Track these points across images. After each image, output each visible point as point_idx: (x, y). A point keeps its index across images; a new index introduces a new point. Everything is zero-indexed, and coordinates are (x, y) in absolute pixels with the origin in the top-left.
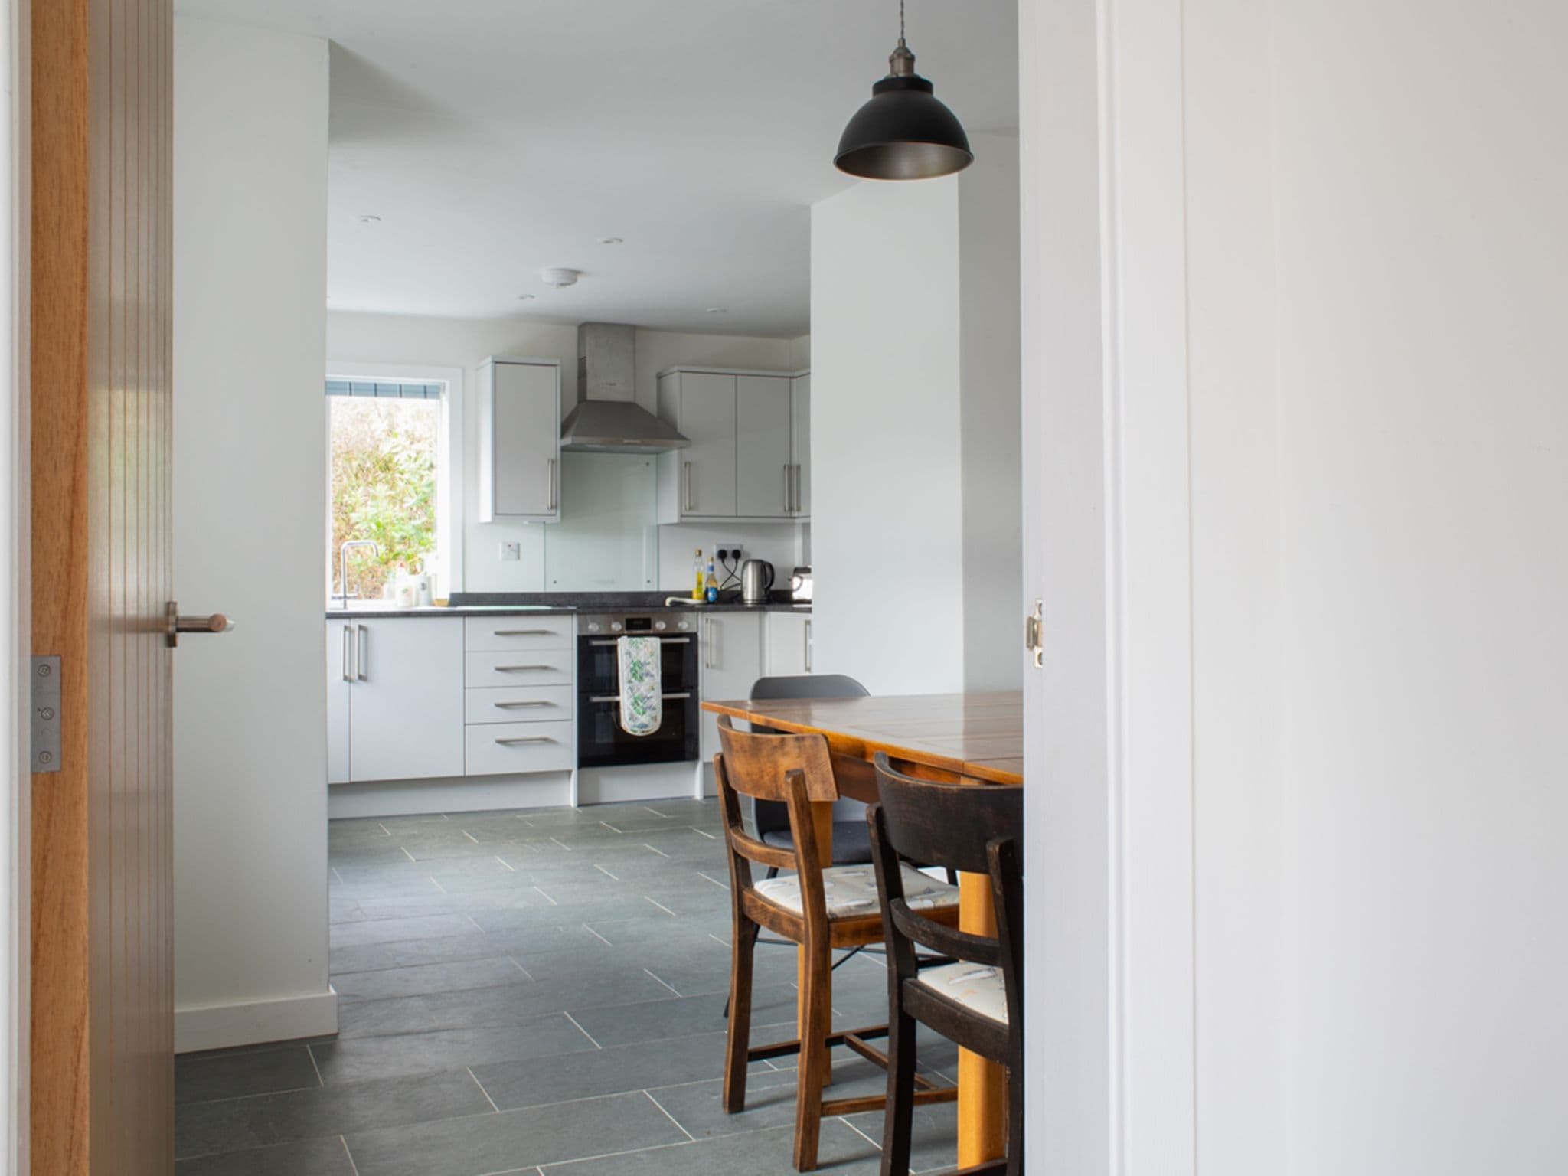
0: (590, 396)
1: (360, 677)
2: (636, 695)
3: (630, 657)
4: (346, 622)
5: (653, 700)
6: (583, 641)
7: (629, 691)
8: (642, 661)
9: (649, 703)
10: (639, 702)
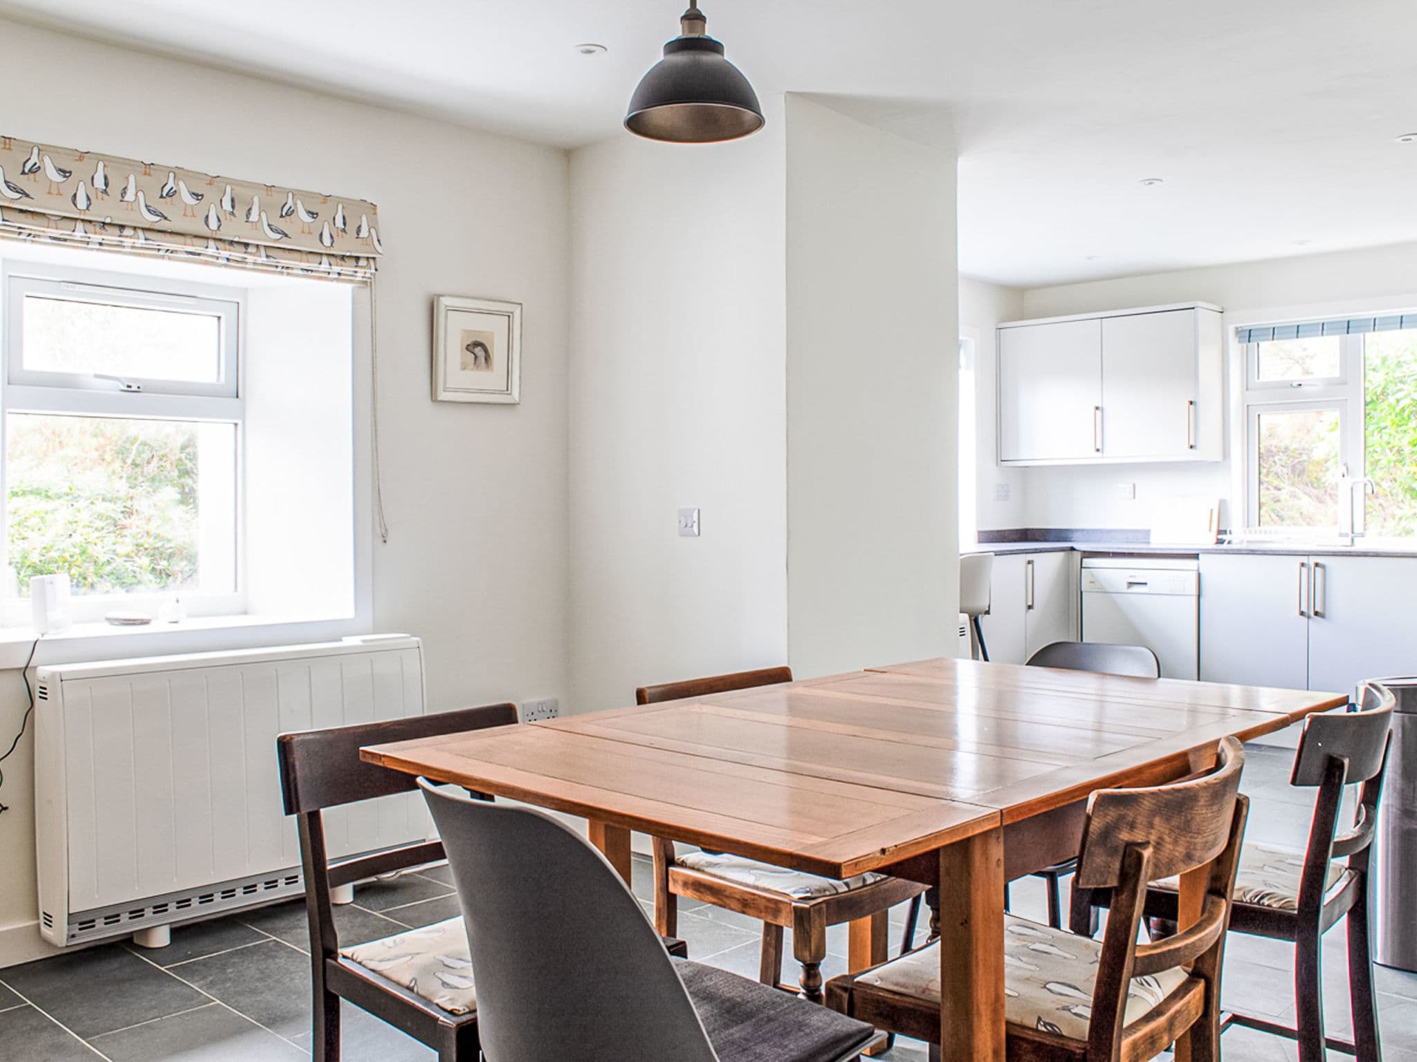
1: (1316, 613)
4: (1304, 559)
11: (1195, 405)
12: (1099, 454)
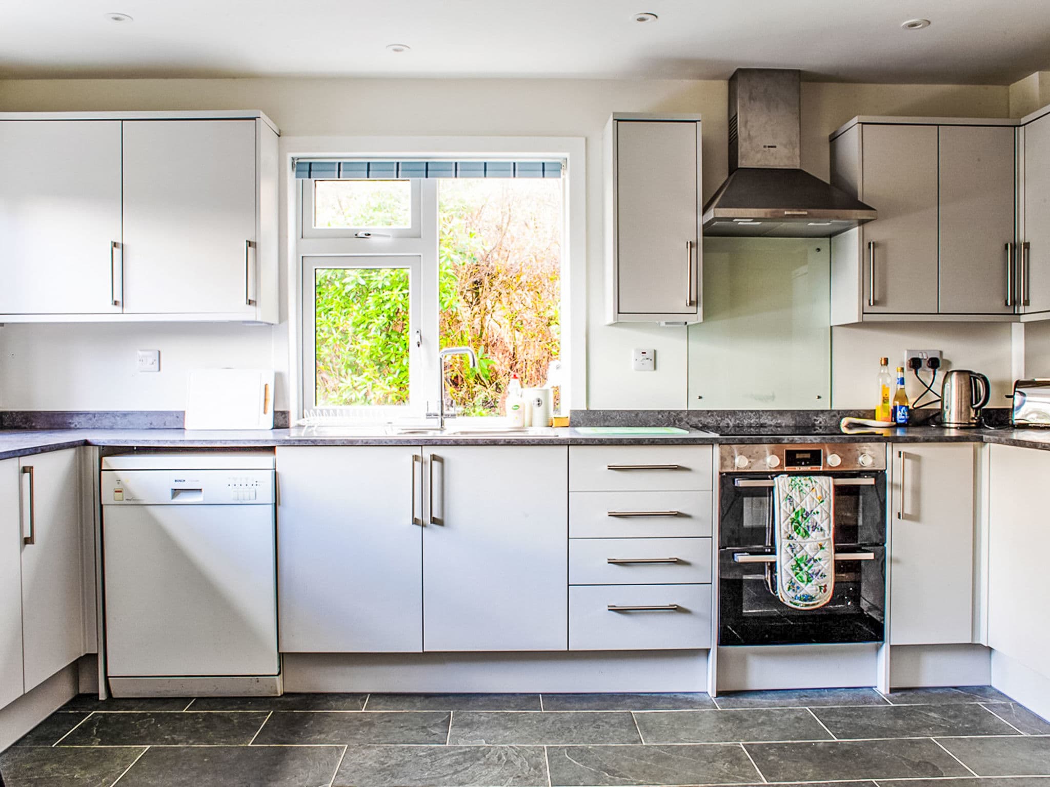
0: (742, 163)
1: (434, 521)
2: (799, 556)
3: (791, 503)
4: (417, 451)
5: (822, 563)
6: (727, 479)
7: (789, 550)
8: (808, 510)
9: (816, 568)
10: (802, 565)
11: (256, 247)
12: (118, 309)
